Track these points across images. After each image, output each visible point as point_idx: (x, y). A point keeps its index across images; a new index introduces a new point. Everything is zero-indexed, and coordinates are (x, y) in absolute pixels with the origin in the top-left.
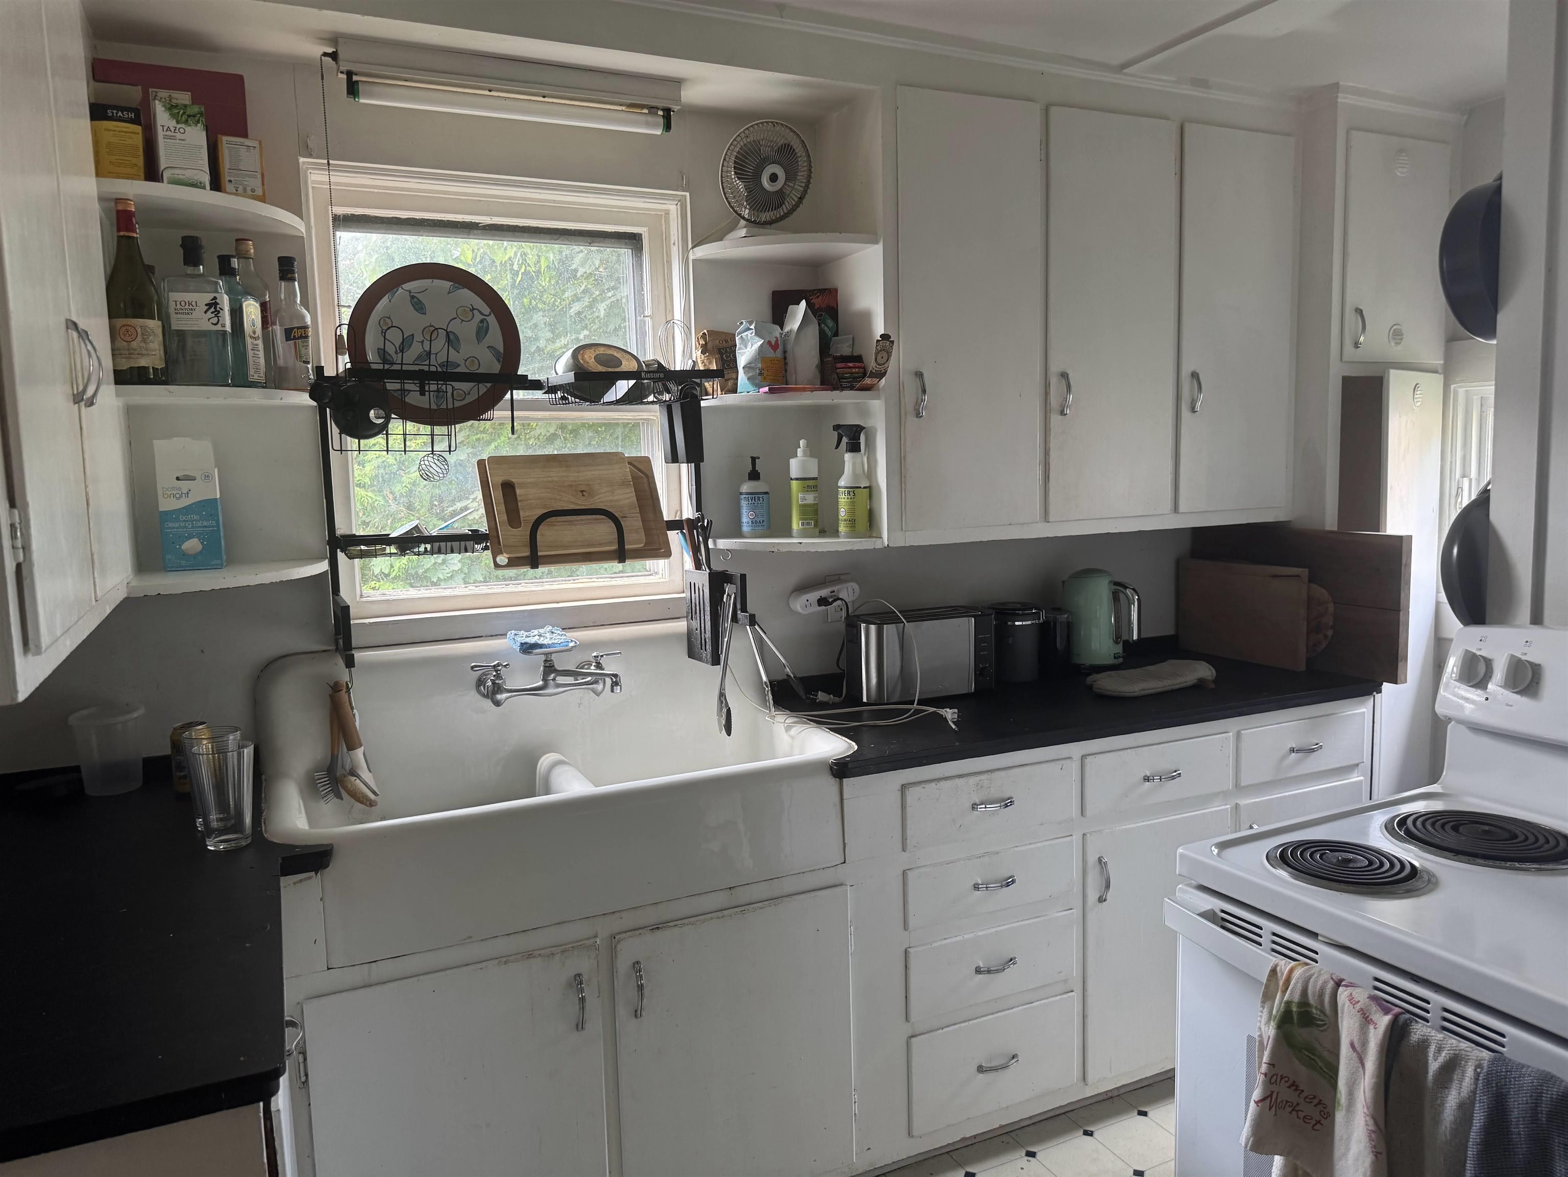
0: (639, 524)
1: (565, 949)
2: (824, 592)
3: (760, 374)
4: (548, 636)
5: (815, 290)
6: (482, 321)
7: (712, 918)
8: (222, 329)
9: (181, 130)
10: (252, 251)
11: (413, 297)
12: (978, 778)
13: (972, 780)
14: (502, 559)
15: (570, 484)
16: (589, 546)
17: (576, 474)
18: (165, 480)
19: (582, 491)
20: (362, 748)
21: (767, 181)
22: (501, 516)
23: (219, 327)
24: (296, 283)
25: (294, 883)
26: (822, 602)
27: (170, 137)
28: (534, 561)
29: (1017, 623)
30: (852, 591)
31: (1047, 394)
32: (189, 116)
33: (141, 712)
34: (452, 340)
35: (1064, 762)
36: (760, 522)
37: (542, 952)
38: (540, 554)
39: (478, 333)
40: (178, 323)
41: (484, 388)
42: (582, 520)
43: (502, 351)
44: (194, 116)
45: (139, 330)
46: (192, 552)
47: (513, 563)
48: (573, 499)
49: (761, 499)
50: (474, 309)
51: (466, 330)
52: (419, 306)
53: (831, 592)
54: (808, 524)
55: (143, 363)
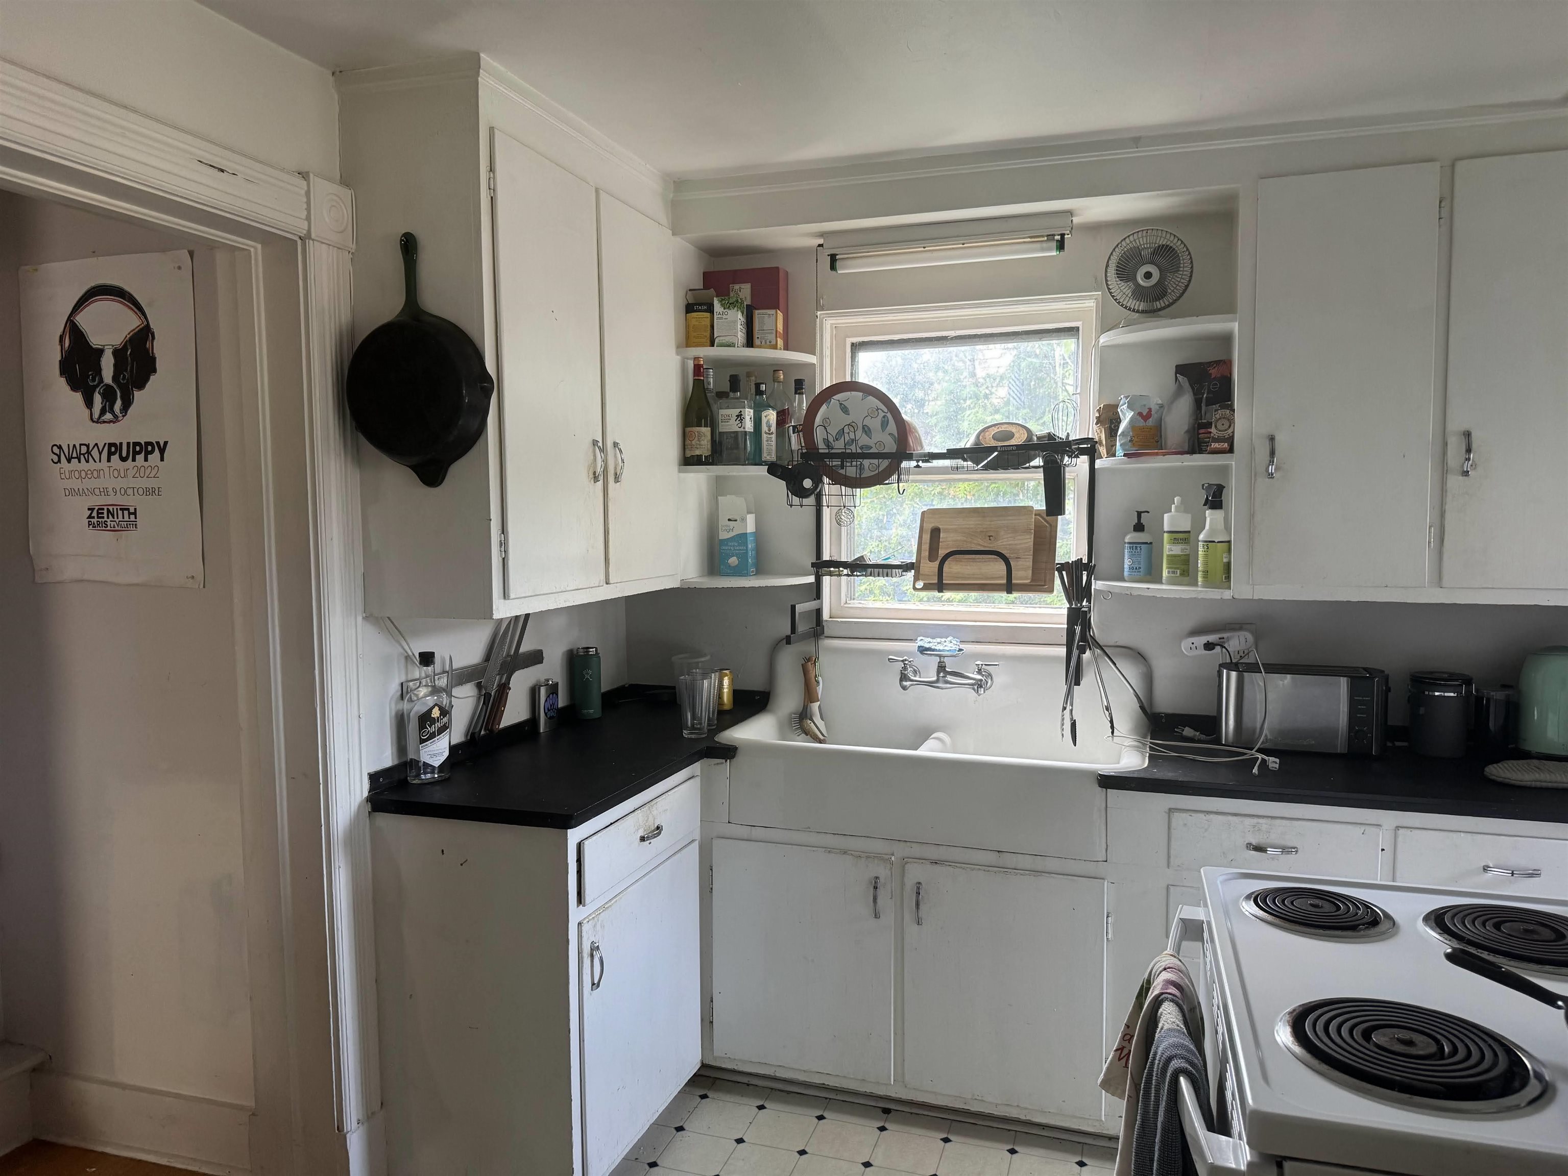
0: (1030, 563)
1: (870, 857)
2: (1212, 638)
3: (1131, 441)
4: (948, 645)
5: (1212, 362)
6: (884, 417)
7: (979, 869)
8: (743, 430)
9: (726, 313)
10: (782, 377)
11: (841, 404)
12: (1255, 820)
13: (1248, 821)
14: (920, 585)
15: (982, 530)
16: (987, 579)
17: (989, 523)
18: (723, 521)
19: (990, 536)
20: (819, 703)
21: (1142, 279)
22: (925, 554)
23: (742, 429)
24: (804, 396)
25: (714, 764)
26: (1209, 646)
27: (721, 318)
28: (940, 586)
29: (1437, 694)
30: (1244, 640)
31: (1444, 453)
32: (730, 304)
33: (708, 658)
34: (867, 430)
35: (1367, 828)
36: (1136, 568)
37: (853, 853)
38: (944, 582)
39: (882, 425)
40: (724, 427)
41: (885, 463)
42: (983, 558)
43: (897, 436)
44: (733, 303)
45: (696, 434)
46: (732, 565)
47: (926, 587)
48: (981, 542)
49: (1139, 548)
50: (878, 409)
51: (875, 424)
52: (845, 410)
53: (1220, 639)
54: (1173, 572)
55: (698, 452)
